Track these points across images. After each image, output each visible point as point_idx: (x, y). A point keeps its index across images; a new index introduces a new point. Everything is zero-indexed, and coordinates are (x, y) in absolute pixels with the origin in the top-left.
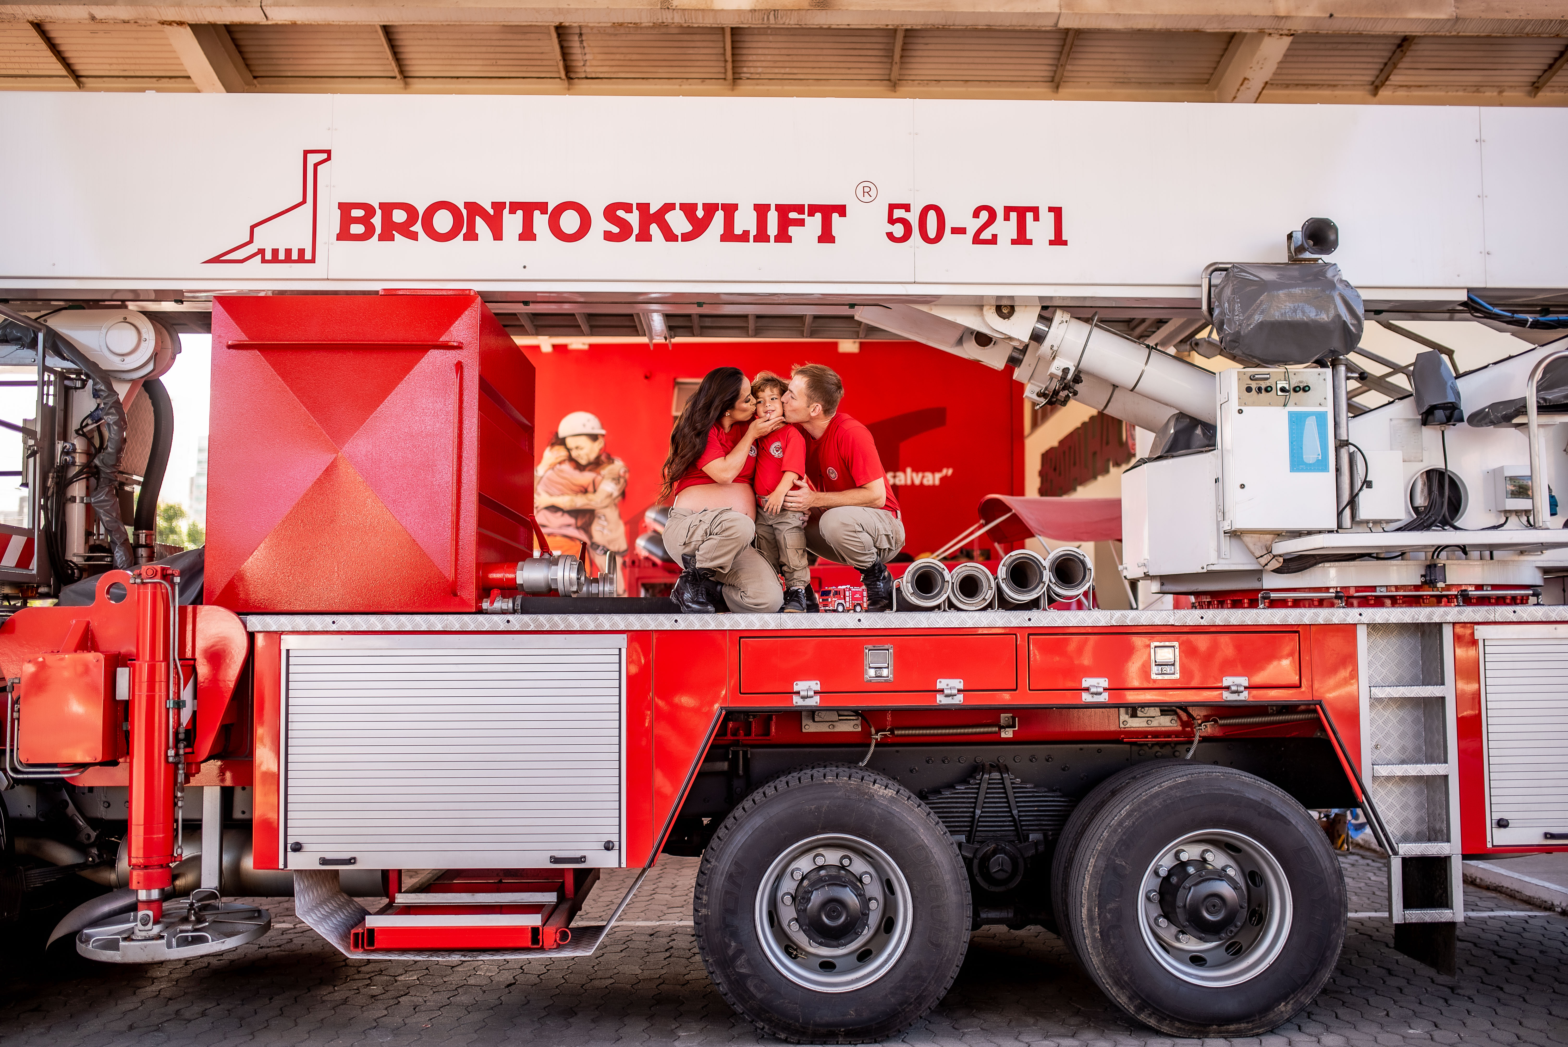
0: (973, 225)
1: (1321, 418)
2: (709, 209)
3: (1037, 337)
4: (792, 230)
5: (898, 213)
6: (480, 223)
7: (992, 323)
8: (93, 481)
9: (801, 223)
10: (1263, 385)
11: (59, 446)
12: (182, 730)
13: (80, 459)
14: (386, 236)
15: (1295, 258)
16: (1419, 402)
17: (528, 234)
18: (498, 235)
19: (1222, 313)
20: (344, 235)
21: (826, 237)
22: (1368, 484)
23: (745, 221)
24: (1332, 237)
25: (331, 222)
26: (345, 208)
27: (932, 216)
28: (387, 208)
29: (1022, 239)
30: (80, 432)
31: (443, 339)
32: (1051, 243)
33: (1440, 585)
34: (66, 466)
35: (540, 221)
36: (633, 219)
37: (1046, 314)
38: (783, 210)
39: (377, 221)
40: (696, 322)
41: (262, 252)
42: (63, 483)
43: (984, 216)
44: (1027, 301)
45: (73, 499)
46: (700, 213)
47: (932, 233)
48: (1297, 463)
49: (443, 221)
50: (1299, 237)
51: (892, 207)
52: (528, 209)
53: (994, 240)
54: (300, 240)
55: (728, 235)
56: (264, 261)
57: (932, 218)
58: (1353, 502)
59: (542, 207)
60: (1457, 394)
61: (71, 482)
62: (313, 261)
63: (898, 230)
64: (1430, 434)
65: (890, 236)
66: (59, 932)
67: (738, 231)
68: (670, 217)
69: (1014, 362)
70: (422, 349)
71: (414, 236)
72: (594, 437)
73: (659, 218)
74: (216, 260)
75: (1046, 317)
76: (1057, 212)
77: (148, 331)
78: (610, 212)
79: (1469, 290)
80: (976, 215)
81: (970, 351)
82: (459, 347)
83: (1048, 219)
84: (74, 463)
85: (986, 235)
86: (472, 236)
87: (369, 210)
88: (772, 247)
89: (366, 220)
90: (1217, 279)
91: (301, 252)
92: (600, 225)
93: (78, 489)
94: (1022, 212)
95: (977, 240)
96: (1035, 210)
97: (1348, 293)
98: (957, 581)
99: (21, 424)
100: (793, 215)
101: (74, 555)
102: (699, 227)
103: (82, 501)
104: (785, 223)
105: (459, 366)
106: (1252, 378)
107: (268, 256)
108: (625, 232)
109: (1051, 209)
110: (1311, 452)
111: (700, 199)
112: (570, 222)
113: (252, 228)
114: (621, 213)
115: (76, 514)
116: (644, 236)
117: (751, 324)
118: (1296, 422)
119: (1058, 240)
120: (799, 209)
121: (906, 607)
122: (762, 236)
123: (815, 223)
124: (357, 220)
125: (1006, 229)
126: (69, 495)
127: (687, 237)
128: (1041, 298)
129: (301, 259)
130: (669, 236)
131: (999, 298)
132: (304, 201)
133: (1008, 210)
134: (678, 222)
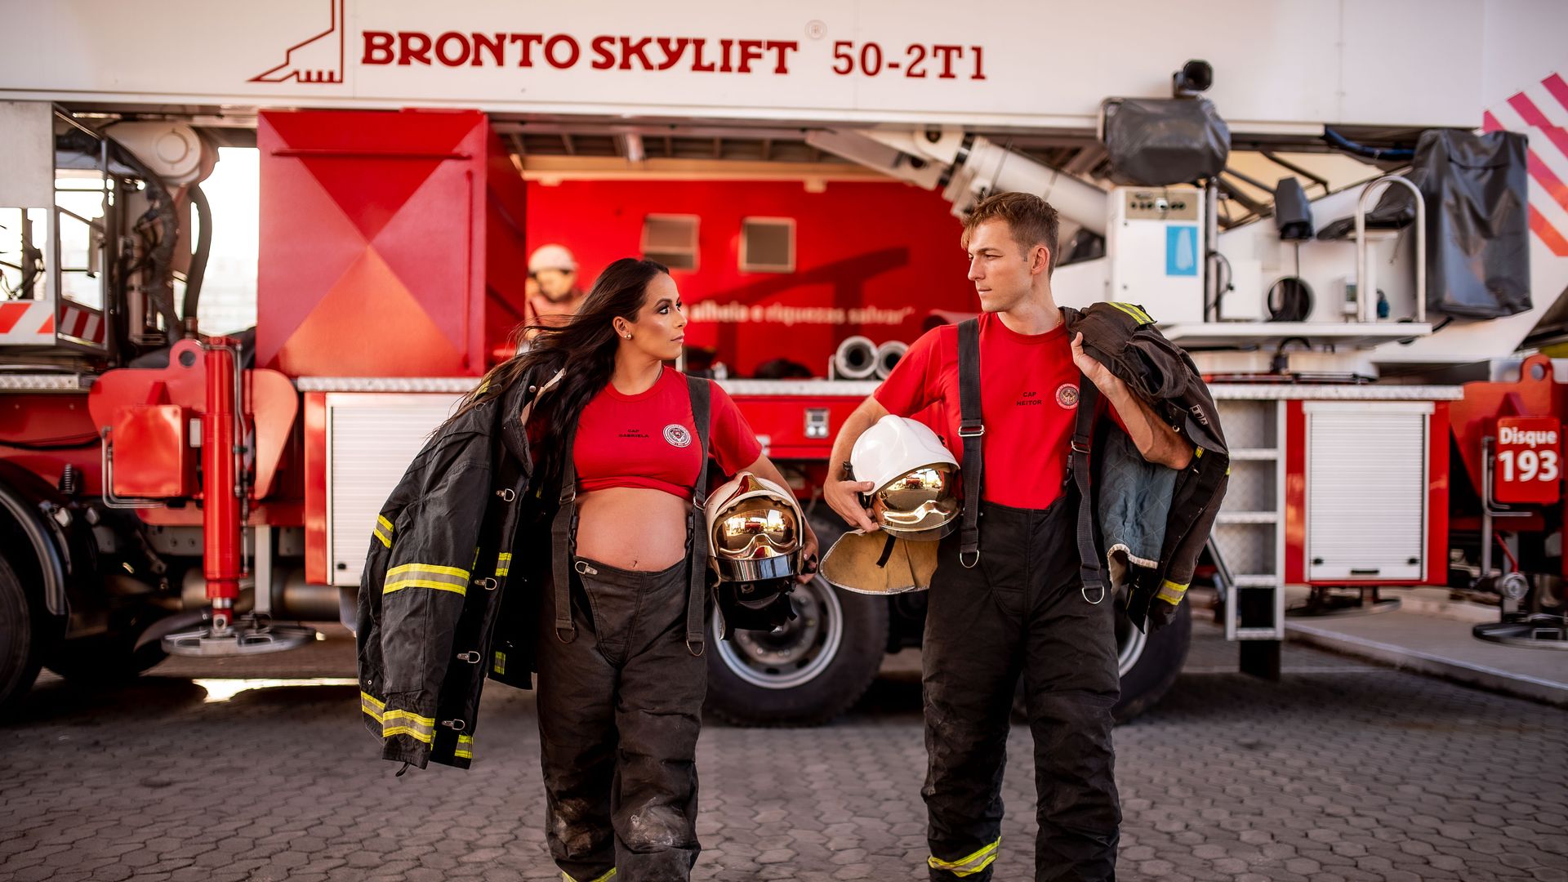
0: (906, 61)
1: (1193, 232)
2: (682, 43)
3: (960, 160)
4: (752, 63)
5: (843, 50)
6: (484, 50)
7: (921, 147)
8: (148, 272)
9: (759, 56)
10: (1146, 202)
11: (121, 242)
12: (245, 471)
13: (137, 253)
14: (404, 61)
15: (1178, 96)
16: (1278, 220)
17: (526, 62)
18: (500, 62)
19: (1113, 140)
20: (368, 59)
21: (781, 69)
22: (1230, 288)
23: (712, 54)
24: (1207, 76)
25: (356, 47)
26: (369, 36)
27: (871, 52)
28: (405, 37)
29: (947, 74)
30: (138, 229)
31: (456, 150)
32: (974, 77)
33: (1284, 371)
34: (127, 258)
35: (537, 50)
36: (616, 50)
37: (969, 140)
38: (745, 45)
39: (396, 48)
40: (668, 145)
41: (297, 73)
42: (125, 274)
43: (916, 53)
44: (952, 128)
45: (132, 288)
46: (674, 47)
47: (871, 66)
48: (1172, 268)
49: (453, 49)
50: (1181, 78)
51: (838, 44)
52: (527, 40)
53: (923, 75)
54: (330, 64)
55: (698, 66)
56: (299, 81)
57: (871, 54)
58: (1218, 304)
59: (539, 38)
60: (1309, 215)
61: (131, 272)
62: (341, 81)
63: (843, 64)
64: (1286, 248)
65: (836, 69)
66: (143, 640)
67: (706, 62)
68: (648, 50)
69: (943, 183)
70: (438, 159)
71: (428, 62)
72: (565, 272)
73: (638, 50)
74: (258, 79)
75: (968, 142)
76: (978, 50)
77: (194, 141)
78: (597, 44)
79: (1327, 126)
80: (909, 51)
81: (906, 173)
82: (469, 158)
83: (970, 56)
84: (132, 257)
85: (917, 70)
86: (477, 62)
87: (390, 39)
88: (734, 76)
89: (386, 47)
90: (1111, 111)
91: (331, 74)
92: (588, 55)
93: (135, 280)
94: (948, 50)
95: (909, 74)
96: (959, 49)
97: (1217, 125)
98: (883, 356)
99: (91, 220)
100: (753, 50)
101: (134, 336)
102: (673, 58)
103: (139, 289)
104: (746, 56)
105: (470, 175)
106: (1138, 196)
107: (303, 76)
108: (609, 61)
109: (974, 49)
110: (1183, 259)
111: (674, 35)
112: (562, 52)
113: (289, 52)
114: (606, 45)
115: (135, 300)
116: (626, 65)
117: (717, 147)
118: (1172, 234)
119: (978, 76)
120: (758, 44)
121: (839, 377)
122: (726, 67)
123: (771, 56)
124: (379, 47)
125: (934, 65)
126: (129, 284)
127: (663, 67)
128: (965, 126)
129: (331, 80)
130: (647, 66)
131: (929, 125)
132: (332, 29)
133: (937, 48)
134: (655, 54)
